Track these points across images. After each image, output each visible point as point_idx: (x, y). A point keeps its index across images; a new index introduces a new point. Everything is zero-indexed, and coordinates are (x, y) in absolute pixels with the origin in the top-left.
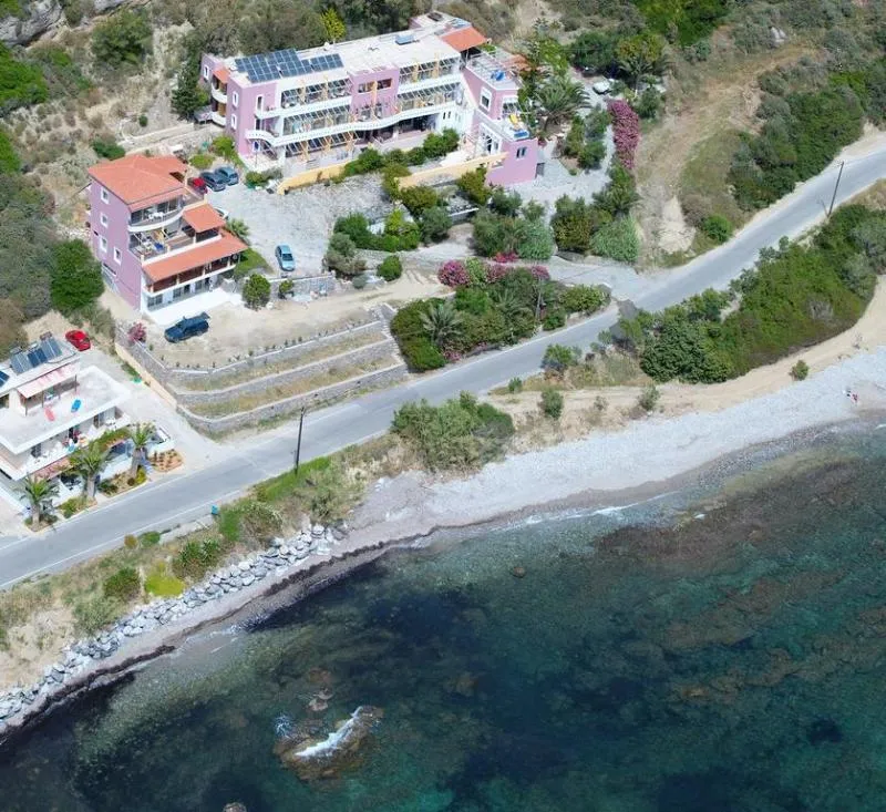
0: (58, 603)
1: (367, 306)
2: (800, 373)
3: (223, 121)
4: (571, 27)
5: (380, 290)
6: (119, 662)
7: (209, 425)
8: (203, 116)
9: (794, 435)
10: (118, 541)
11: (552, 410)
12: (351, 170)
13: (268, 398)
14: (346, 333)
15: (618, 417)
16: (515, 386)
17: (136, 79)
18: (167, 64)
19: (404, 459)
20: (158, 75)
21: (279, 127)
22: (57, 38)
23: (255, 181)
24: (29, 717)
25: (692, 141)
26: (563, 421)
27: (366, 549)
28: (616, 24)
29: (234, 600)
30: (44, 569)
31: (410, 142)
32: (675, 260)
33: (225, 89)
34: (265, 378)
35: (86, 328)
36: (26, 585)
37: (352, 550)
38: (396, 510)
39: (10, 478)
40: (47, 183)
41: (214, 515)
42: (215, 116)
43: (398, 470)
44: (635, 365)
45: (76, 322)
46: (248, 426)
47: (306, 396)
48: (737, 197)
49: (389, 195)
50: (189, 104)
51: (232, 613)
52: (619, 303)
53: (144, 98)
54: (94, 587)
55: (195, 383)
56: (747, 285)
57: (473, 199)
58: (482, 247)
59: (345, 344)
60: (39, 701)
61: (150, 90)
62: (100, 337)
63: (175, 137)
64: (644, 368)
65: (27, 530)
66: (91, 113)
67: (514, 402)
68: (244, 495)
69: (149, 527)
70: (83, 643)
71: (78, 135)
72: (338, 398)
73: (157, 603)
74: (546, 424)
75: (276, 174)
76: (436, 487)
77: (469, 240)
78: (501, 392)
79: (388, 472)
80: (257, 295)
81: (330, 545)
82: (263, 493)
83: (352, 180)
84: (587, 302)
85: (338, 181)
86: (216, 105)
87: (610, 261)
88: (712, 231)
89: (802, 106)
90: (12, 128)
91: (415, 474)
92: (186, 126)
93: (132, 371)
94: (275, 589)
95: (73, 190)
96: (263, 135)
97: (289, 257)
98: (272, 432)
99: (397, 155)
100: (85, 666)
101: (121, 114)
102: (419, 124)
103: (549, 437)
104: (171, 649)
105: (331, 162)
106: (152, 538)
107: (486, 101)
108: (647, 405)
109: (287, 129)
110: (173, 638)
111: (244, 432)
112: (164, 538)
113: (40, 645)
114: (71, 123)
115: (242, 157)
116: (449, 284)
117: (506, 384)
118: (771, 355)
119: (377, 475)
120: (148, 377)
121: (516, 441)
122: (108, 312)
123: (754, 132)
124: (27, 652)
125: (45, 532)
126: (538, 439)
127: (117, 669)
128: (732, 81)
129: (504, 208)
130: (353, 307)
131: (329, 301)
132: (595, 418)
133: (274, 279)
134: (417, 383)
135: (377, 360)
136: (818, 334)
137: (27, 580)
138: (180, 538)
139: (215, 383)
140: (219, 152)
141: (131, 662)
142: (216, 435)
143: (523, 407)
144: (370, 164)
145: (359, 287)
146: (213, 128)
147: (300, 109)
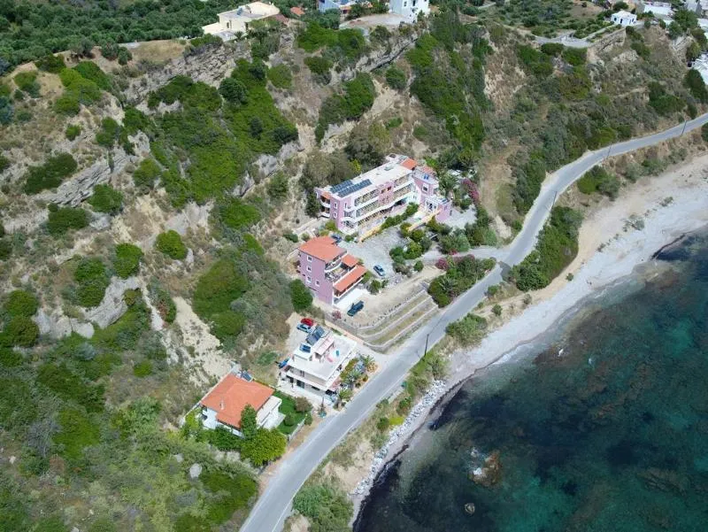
0: (364, 440)
1: (417, 284)
2: (570, 278)
3: (328, 215)
4: (434, 151)
5: (418, 276)
6: (392, 457)
7: (380, 348)
8: (319, 215)
9: (578, 303)
10: (373, 407)
11: (497, 311)
12: (384, 227)
13: (397, 332)
14: (414, 298)
15: (519, 310)
16: (480, 306)
17: (286, 203)
18: (296, 194)
19: (454, 345)
20: (293, 200)
21: (354, 214)
22: (252, 191)
23: (349, 239)
24: (371, 490)
25: (493, 191)
26: (502, 316)
27: (456, 385)
28: (451, 147)
29: (421, 419)
30: (352, 426)
31: (400, 211)
32: (508, 241)
33: (329, 202)
34: (393, 324)
35: (308, 316)
36: (350, 435)
37: (451, 387)
38: (459, 366)
39: (318, 390)
40: (274, 257)
41: (403, 386)
42: (324, 214)
43: (453, 350)
44: (515, 288)
45: (304, 315)
46: (393, 345)
47: (409, 327)
48: (518, 211)
49: (403, 235)
50: (312, 210)
51: (422, 425)
52: (499, 263)
53: (292, 211)
54: (373, 428)
55: (368, 332)
56: (540, 247)
57: (434, 231)
58: (444, 250)
59: (415, 302)
60: (371, 482)
61: (293, 207)
62: (316, 319)
63: (310, 226)
64: (519, 288)
65: (336, 411)
66: (276, 221)
67: (482, 312)
68: (409, 374)
69: (381, 398)
70: (378, 453)
71: (275, 233)
72: (420, 326)
73: (396, 429)
74: (497, 318)
75: (356, 235)
76: (469, 354)
77: (438, 248)
78: (476, 309)
79: (450, 351)
80: (374, 288)
81: (443, 387)
82: (415, 372)
83: (384, 232)
84: (489, 265)
85: (379, 233)
86: (323, 209)
87: (488, 246)
88: (517, 227)
89: (527, 170)
90: (252, 235)
91: (460, 350)
92: (314, 220)
93: (336, 331)
94: (432, 411)
95: (284, 257)
96: (348, 219)
97: (381, 270)
98: (403, 345)
99: (398, 217)
100: (381, 462)
101: (287, 220)
102: (399, 203)
103: (499, 324)
104: (407, 446)
105: (376, 225)
106: (385, 402)
107: (426, 189)
108: (526, 302)
109: (358, 215)
110: (406, 442)
111: (394, 347)
112: (390, 401)
113: (363, 459)
114: (271, 228)
115: (340, 229)
116: (442, 268)
117: (476, 305)
118: (557, 273)
119: (447, 353)
120: (346, 333)
121: (490, 328)
122: (319, 308)
123: (514, 183)
124: (360, 463)
125: (343, 410)
126: (496, 325)
127: (392, 461)
128: (497, 163)
129: (445, 232)
130: (411, 286)
131: (401, 285)
132: (512, 312)
133: (380, 280)
134: (443, 312)
135: (428, 306)
136: (567, 261)
137: (349, 433)
138: (396, 400)
139: (376, 330)
140: (329, 229)
141: (396, 456)
142: (383, 352)
143: (487, 313)
144: (390, 223)
145: (409, 277)
146: (324, 219)
147: (361, 206)
